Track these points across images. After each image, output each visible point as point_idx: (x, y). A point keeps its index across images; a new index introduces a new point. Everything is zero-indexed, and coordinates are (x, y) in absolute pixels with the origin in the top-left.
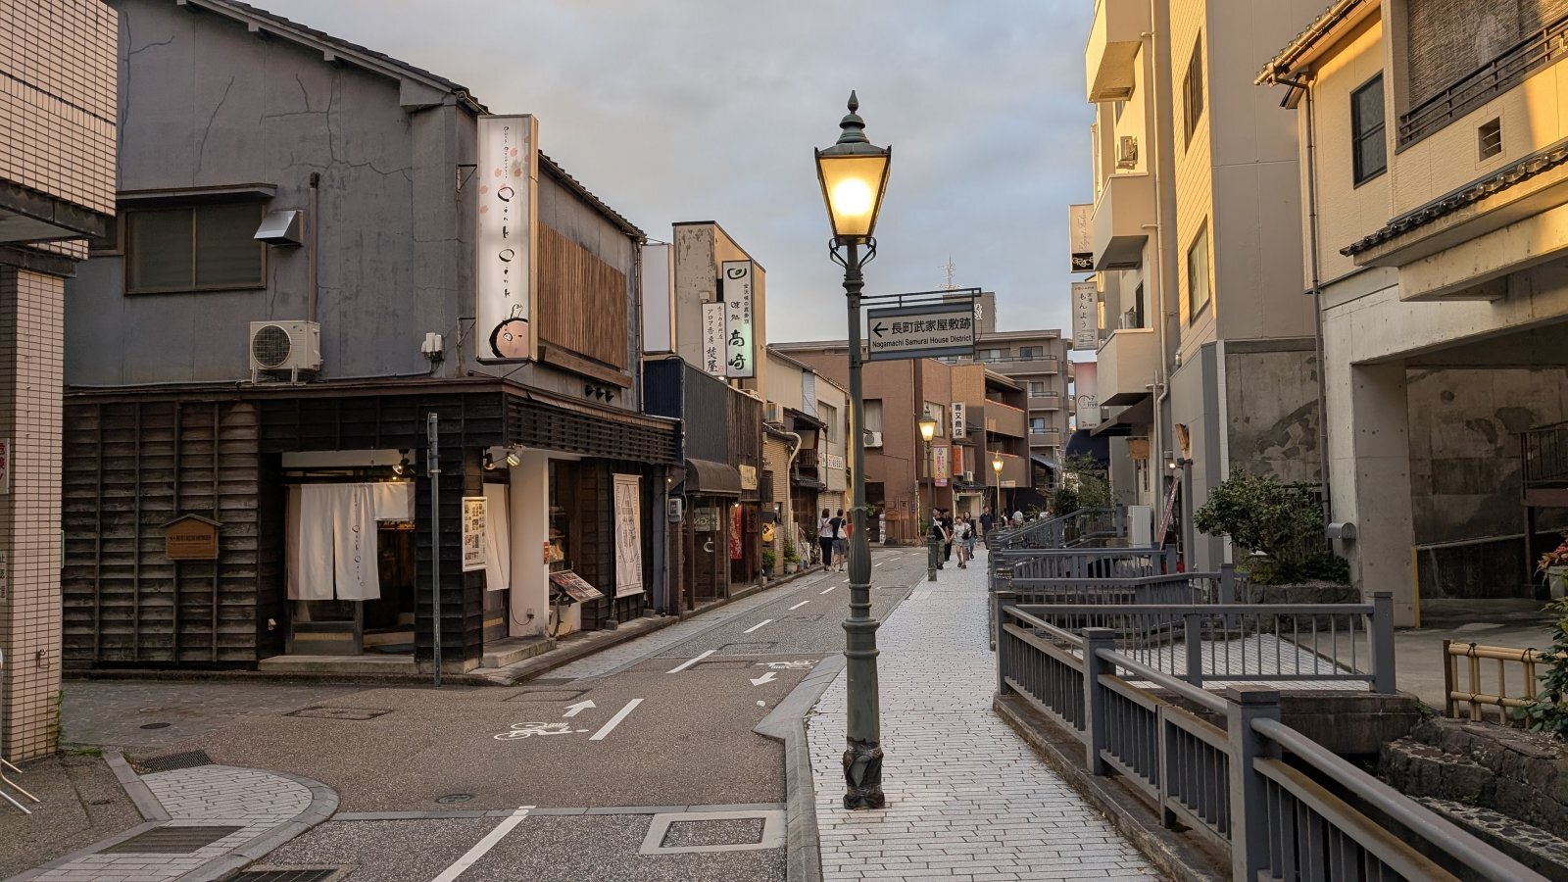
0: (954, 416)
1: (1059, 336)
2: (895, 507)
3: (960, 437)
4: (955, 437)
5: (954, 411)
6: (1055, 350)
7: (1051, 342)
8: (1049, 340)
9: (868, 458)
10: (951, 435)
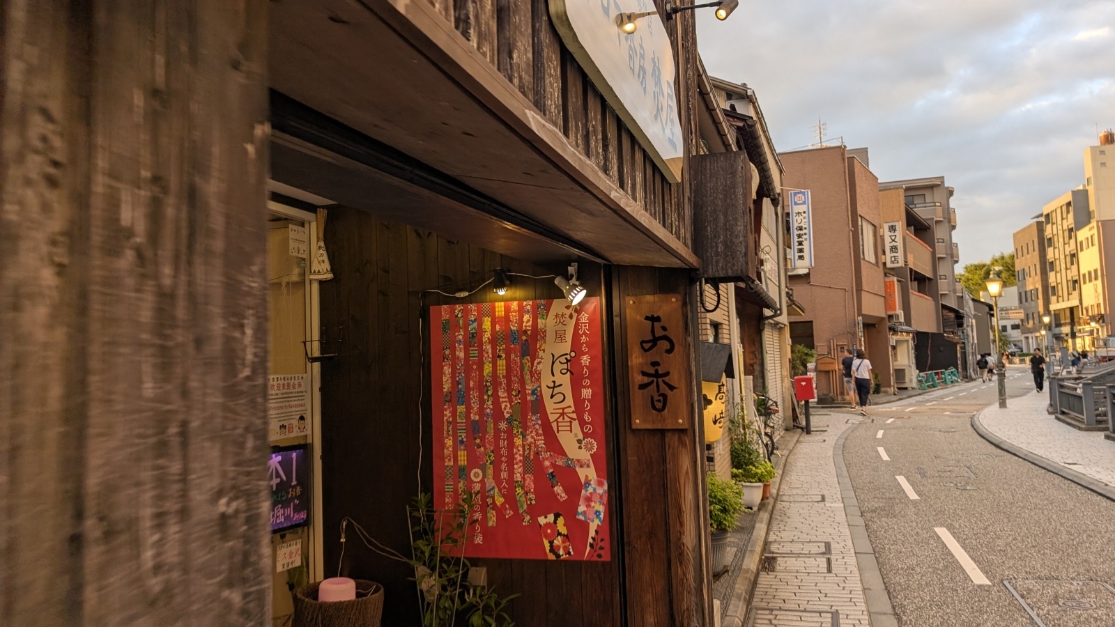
0: (887, 240)
1: (943, 182)
2: (830, 353)
3: (896, 265)
4: (889, 265)
5: (887, 234)
6: (938, 196)
7: (935, 189)
8: (931, 187)
9: (800, 291)
10: (885, 264)
